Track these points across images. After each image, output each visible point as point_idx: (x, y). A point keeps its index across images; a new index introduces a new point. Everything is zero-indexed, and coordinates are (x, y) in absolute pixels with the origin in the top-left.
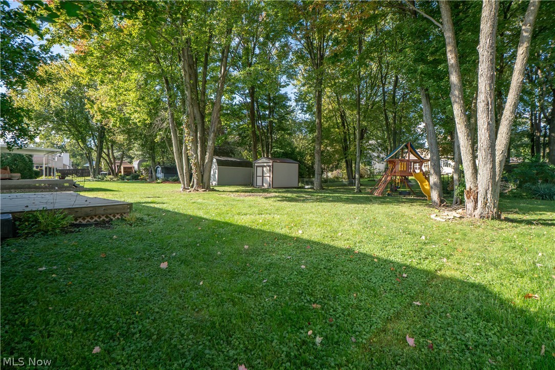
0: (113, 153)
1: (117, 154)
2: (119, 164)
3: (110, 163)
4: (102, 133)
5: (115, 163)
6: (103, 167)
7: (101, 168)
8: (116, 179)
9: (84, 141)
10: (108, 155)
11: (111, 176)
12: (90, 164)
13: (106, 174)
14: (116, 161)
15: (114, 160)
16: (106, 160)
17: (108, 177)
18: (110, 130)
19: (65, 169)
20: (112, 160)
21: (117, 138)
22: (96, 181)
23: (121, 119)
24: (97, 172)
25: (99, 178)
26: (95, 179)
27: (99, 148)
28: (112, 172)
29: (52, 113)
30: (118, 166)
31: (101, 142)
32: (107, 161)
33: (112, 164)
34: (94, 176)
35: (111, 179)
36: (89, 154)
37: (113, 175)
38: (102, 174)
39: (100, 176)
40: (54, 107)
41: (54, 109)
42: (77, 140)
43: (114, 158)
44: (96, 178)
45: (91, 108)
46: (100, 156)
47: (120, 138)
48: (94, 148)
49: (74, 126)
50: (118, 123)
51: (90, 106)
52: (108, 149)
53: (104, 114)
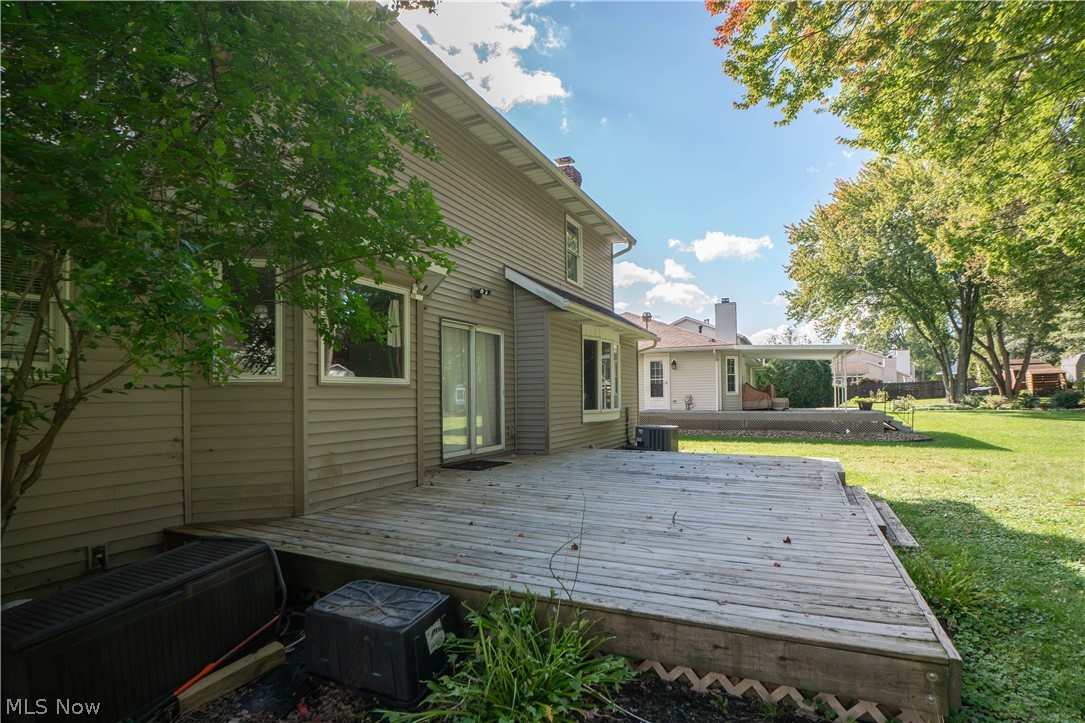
0: (1002, 343)
1: (1013, 343)
2: (1019, 368)
3: (996, 368)
4: (971, 299)
5: (1008, 365)
6: (979, 376)
7: (974, 378)
8: (1009, 406)
9: (930, 321)
10: (990, 349)
11: (998, 398)
12: (945, 370)
13: (986, 393)
14: (1011, 361)
15: (1007, 359)
16: (984, 360)
17: (991, 399)
18: (986, 286)
19: (900, 382)
20: (1001, 358)
21: (1006, 303)
22: (958, 409)
23: (1010, 249)
24: (961, 389)
25: (966, 403)
26: (956, 405)
27: (963, 334)
28: (1001, 386)
29: (861, 274)
30: (1016, 372)
31: (969, 319)
32: (987, 363)
33: (1000, 368)
34: (954, 398)
35: (998, 405)
36: (940, 348)
37: (1004, 393)
38: (974, 392)
39: (968, 398)
40: (866, 260)
41: (865, 264)
42: (914, 321)
43: (1006, 354)
44: (959, 402)
45: (931, 241)
46: (967, 351)
47: (1016, 301)
48: (954, 334)
49: (906, 295)
50: (1006, 264)
51: (929, 237)
52: (989, 334)
53: (961, 246)
